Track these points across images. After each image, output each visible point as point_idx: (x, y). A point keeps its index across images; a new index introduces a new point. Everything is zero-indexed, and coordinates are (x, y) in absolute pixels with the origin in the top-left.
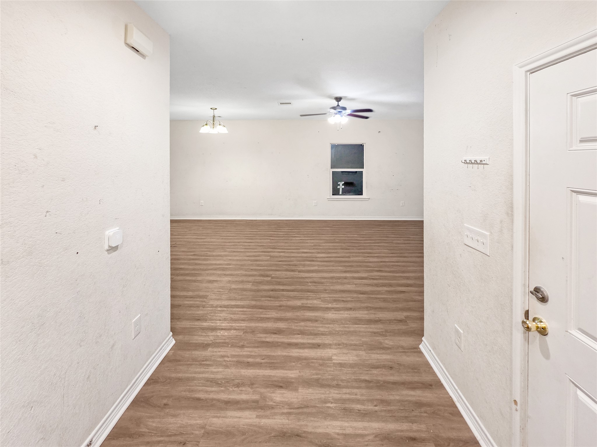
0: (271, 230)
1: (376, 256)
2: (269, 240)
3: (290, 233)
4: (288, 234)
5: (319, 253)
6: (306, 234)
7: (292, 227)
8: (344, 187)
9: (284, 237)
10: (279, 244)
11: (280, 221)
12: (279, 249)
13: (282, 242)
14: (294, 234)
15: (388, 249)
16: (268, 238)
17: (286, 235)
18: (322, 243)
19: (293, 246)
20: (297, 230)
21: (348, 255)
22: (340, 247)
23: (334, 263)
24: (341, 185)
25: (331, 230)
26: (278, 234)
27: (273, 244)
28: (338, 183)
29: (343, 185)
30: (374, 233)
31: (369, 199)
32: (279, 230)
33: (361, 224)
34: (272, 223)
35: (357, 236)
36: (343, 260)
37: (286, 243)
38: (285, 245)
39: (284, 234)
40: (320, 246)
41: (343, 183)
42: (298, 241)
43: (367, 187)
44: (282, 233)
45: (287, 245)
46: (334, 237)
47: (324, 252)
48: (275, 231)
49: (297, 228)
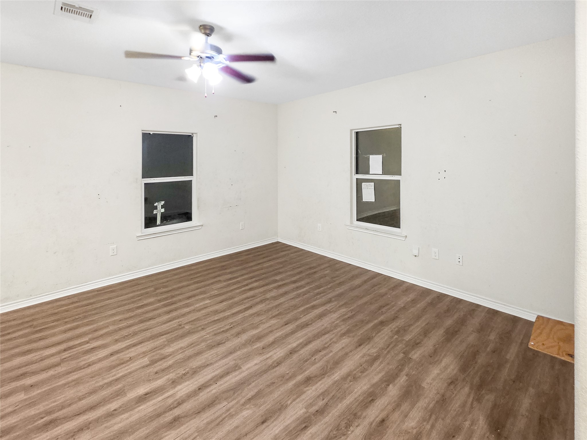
0: (17, 350)
1: (273, 343)
2: (22, 396)
3: (77, 342)
4: (70, 348)
5: (174, 383)
6: (116, 331)
7: (74, 321)
8: (164, 211)
9: (63, 361)
10: (60, 398)
11: (32, 311)
12: (67, 418)
13: (65, 385)
14: (88, 342)
15: (274, 317)
16: (14, 385)
17: (66, 355)
18: (163, 346)
19: (102, 387)
20: (87, 324)
21: (229, 361)
22: (203, 345)
23: (225, 403)
24: (159, 207)
25: (160, 301)
26: (42, 359)
27: (41, 408)
28: (155, 205)
29: (162, 207)
30: (228, 285)
31: (202, 225)
32: (42, 343)
33: (197, 273)
34: (13, 323)
35: (209, 301)
36: (234, 380)
37: (77, 382)
38: (80, 394)
39: (59, 352)
40: (164, 358)
41: (163, 203)
42: (106, 363)
43: (198, 207)
44: (53, 350)
45: (83, 389)
46: (174, 319)
47: (184, 375)
48: (29, 351)
49: (85, 317)
